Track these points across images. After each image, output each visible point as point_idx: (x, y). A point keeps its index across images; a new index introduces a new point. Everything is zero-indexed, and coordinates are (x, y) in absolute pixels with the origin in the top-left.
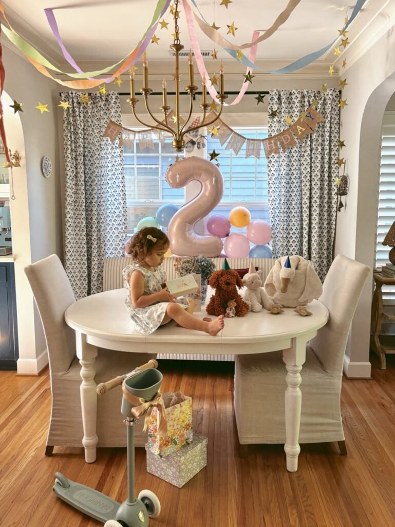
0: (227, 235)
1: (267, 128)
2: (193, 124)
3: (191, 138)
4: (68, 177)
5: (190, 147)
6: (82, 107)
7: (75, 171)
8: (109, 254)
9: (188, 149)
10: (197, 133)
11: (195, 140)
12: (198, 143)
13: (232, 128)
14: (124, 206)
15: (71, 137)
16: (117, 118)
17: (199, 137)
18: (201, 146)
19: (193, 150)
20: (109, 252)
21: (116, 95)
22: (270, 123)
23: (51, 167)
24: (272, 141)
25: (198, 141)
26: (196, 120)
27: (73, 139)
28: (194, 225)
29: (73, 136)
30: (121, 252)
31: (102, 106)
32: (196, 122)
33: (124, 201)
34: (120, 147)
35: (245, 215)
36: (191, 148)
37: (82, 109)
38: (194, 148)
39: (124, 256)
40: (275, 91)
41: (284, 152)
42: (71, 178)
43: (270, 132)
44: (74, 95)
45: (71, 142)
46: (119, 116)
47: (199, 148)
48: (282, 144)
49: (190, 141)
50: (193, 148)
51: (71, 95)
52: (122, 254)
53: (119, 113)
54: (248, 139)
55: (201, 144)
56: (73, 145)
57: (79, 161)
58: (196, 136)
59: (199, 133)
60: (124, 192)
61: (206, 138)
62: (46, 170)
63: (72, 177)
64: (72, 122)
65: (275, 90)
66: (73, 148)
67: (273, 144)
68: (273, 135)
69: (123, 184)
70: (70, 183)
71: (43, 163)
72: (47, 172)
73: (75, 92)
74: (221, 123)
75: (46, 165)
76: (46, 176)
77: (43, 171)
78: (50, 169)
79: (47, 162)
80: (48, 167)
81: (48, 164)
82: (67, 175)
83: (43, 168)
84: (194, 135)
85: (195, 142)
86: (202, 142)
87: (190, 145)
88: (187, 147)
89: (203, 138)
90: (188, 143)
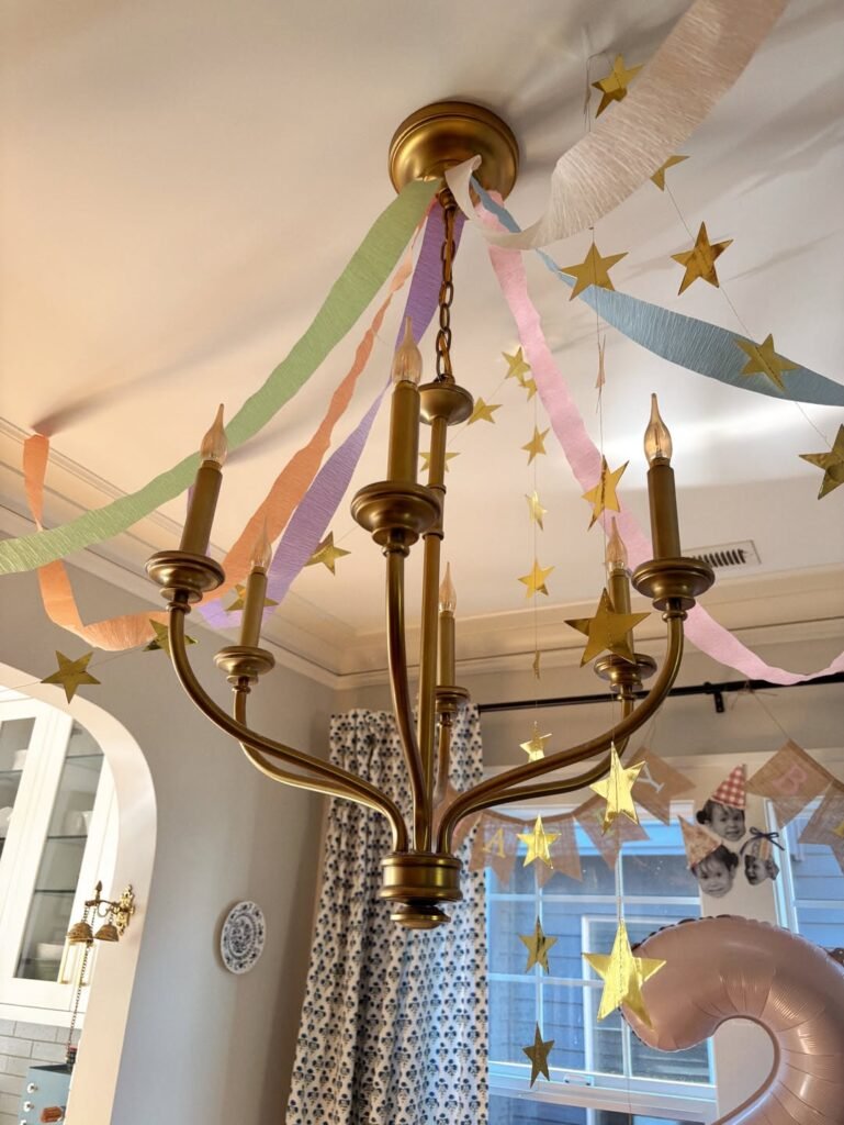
2: (720, 790)
3: (719, 840)
4: (312, 972)
5: (719, 875)
6: (376, 752)
7: (337, 952)
9: (712, 881)
10: (739, 824)
11: (733, 847)
12: (749, 861)
15: (338, 840)
16: (472, 779)
17: (748, 836)
18: (761, 871)
19: (730, 885)
21: (472, 711)
23: (263, 937)
25: (748, 852)
26: (733, 776)
27: (343, 847)
29: (344, 840)
32: (731, 784)
33: (480, 1075)
34: (476, 875)
36: (723, 881)
37: (375, 757)
38: (735, 881)
42: (322, 976)
44: (360, 719)
45: (339, 856)
46: (478, 774)
47: (752, 879)
49: (715, 853)
50: (731, 877)
51: (351, 720)
53: (476, 765)
55: (760, 864)
56: (342, 867)
57: (352, 918)
58: (738, 833)
59: (748, 824)
60: (480, 1041)
61: (775, 840)
62: (238, 946)
63: (327, 972)
66: (342, 875)
69: (478, 1007)
70: (317, 992)
71: (226, 925)
72: (244, 952)
73: (364, 712)
74: (830, 785)
75: (242, 930)
76: (232, 969)
77: (223, 949)
78: (256, 945)
79: (247, 921)
80: (248, 937)
81: (251, 926)
82: (312, 964)
83: (222, 942)
84: (730, 830)
85: (734, 854)
86: (764, 855)
87: (715, 866)
88: (706, 877)
89: (763, 840)
90: (707, 859)
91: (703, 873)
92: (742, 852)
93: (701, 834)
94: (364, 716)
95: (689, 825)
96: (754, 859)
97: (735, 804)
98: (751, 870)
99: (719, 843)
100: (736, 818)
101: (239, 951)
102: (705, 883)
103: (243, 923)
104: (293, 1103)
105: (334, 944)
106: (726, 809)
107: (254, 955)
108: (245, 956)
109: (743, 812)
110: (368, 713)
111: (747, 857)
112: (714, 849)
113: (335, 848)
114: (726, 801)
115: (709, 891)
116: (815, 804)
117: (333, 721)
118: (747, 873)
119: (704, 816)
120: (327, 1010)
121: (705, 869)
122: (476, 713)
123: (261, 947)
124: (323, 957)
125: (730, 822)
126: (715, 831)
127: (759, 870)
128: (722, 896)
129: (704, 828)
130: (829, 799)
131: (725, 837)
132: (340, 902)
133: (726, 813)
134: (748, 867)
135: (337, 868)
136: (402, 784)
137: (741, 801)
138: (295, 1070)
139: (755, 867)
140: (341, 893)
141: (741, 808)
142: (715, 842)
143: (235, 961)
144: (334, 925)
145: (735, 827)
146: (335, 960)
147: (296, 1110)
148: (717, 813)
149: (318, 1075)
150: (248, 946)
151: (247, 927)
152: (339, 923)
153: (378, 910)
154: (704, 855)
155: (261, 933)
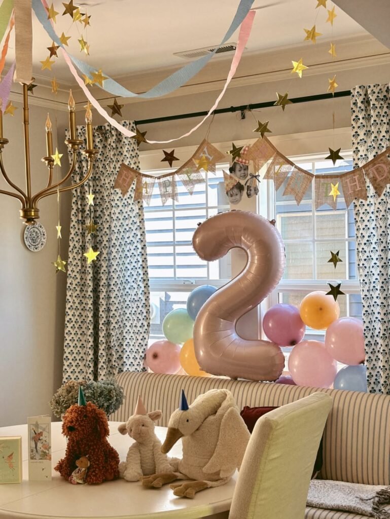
0: (293, 343)
1: (352, 153)
3: (238, 180)
4: (70, 249)
5: (237, 195)
7: (81, 240)
8: (128, 366)
9: (234, 197)
10: (246, 172)
11: (243, 182)
13: (291, 159)
14: (146, 291)
15: (76, 191)
16: (134, 158)
17: (249, 177)
18: (252, 192)
19: (241, 199)
20: (128, 363)
21: (132, 125)
22: (356, 146)
23: (45, 236)
24: (356, 177)
25: (248, 184)
26: (245, 150)
27: (79, 194)
28: (234, 324)
30: (141, 363)
31: (112, 144)
32: (244, 154)
33: (145, 282)
34: (139, 202)
35: (321, 309)
36: (238, 197)
38: (243, 197)
39: (144, 369)
40: (358, 89)
41: (379, 196)
42: (75, 251)
43: (355, 162)
45: (77, 198)
46: (137, 156)
47: (249, 195)
48: (374, 181)
49: (236, 186)
50: (241, 196)
52: (142, 367)
53: (137, 151)
54: (317, 177)
55: (252, 188)
56: (79, 203)
58: (245, 176)
60: (144, 270)
61: (258, 178)
62: (34, 241)
63: (77, 249)
64: (77, 169)
65: (357, 87)
66: (80, 207)
67: (357, 183)
68: (361, 165)
69: (143, 257)
70: (73, 257)
71: (26, 232)
72: (37, 243)
73: (81, 127)
74: (275, 153)
75: (34, 234)
76: (32, 250)
77: (26, 242)
78: (43, 240)
79: (36, 230)
80: (38, 237)
81: (38, 232)
82: (70, 246)
83: (25, 239)
84: (242, 175)
85: (243, 186)
86: (254, 184)
87: (236, 191)
88: (232, 196)
89: (254, 178)
90: (233, 188)
91: (231, 194)
92: (246, 184)
93: (231, 177)
94: (81, 129)
95: (227, 174)
96: (250, 187)
97: (245, 163)
98: (249, 192)
99: (238, 181)
100: (245, 170)
101: (34, 243)
102: (231, 198)
103: (34, 231)
104: (68, 299)
105: (80, 237)
106: (241, 165)
107: (42, 244)
108: (38, 245)
109: (248, 166)
110: (83, 127)
111: (248, 186)
112: (236, 184)
113: (75, 195)
114: (241, 162)
115: (232, 202)
116: (270, 161)
117: (66, 132)
118: (247, 193)
119: (232, 170)
120: (79, 264)
121: (231, 193)
122: (134, 125)
123: (44, 240)
124: (75, 243)
125: (242, 171)
126: (236, 176)
127: (252, 191)
128: (237, 203)
129: (232, 175)
130: (275, 159)
131: (240, 178)
132: (80, 219)
133: (241, 167)
134: (248, 190)
135: (77, 204)
136: (103, 162)
137: (247, 162)
138: (67, 287)
139: (250, 190)
140: (80, 215)
141: (247, 165)
142: (236, 181)
143: (33, 247)
144: (79, 229)
145: (244, 173)
146: (81, 244)
147: (70, 302)
148: (238, 167)
149: (78, 289)
150: (39, 240)
151: (37, 232)
152: (81, 228)
153: (98, 221)
154: (232, 187)
155: (44, 235)
